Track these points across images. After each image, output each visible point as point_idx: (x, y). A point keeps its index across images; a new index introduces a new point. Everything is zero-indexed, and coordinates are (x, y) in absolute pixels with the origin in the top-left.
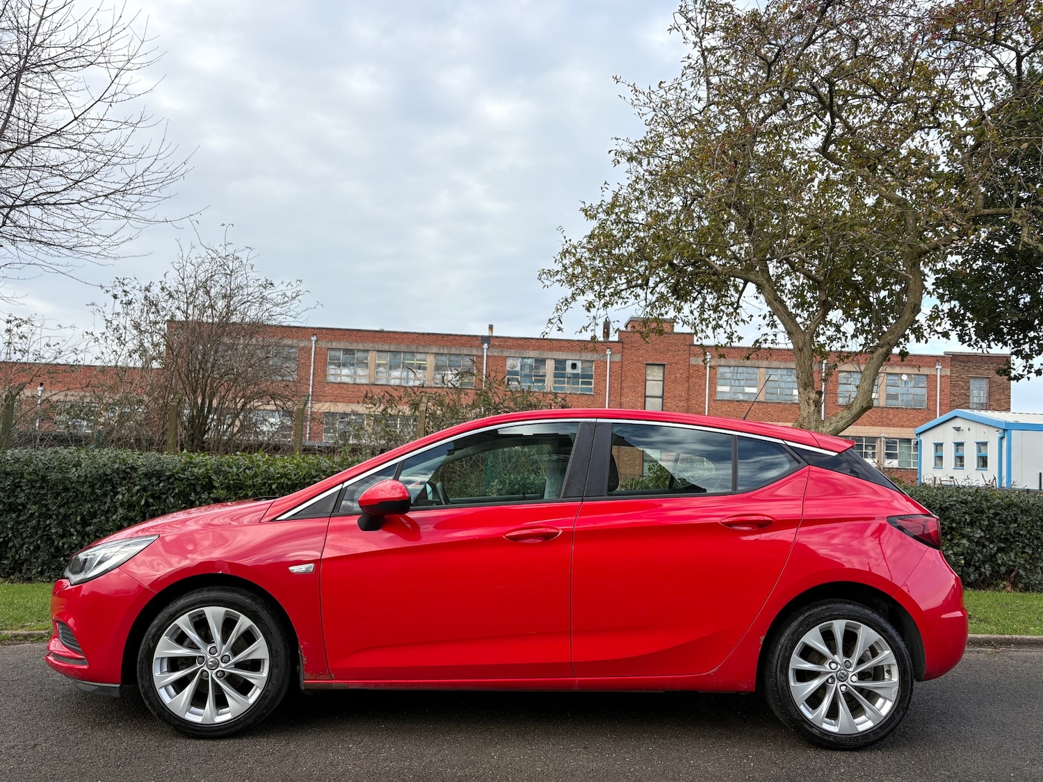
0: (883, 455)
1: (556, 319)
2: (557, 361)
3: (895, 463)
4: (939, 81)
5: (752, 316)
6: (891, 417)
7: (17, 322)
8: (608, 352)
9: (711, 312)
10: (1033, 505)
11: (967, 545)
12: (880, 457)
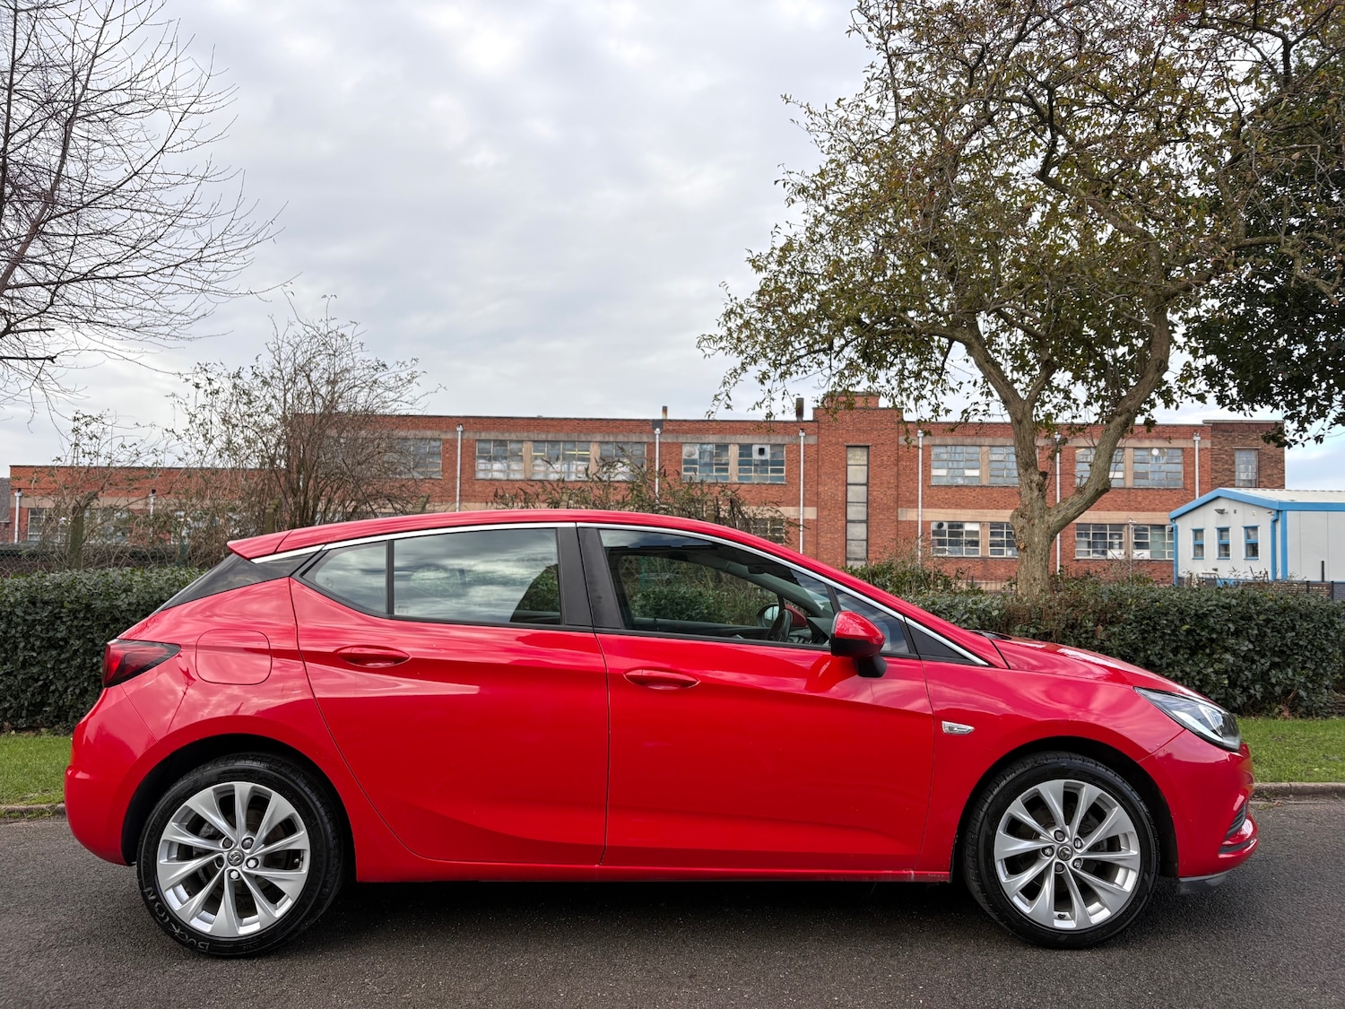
0: (1131, 545)
1: (724, 395)
2: (742, 446)
3: (1145, 554)
4: (1187, 82)
5: (961, 383)
6: (1140, 499)
7: (85, 420)
8: (802, 434)
9: (912, 380)
10: (1315, 607)
11: (1231, 661)
12: (1128, 548)
